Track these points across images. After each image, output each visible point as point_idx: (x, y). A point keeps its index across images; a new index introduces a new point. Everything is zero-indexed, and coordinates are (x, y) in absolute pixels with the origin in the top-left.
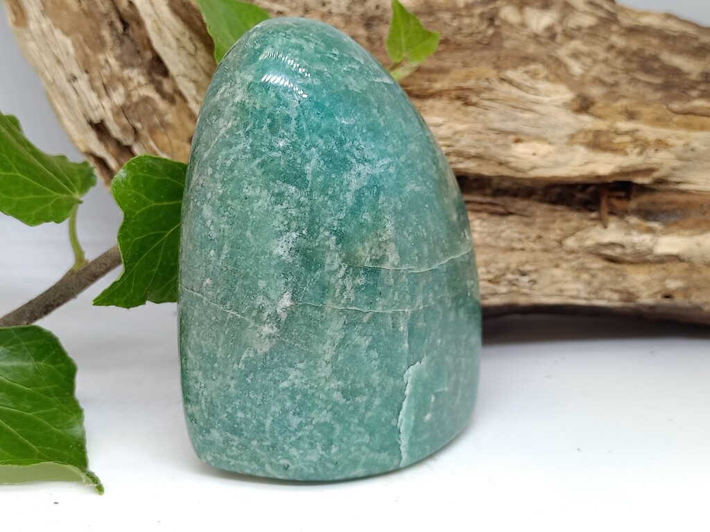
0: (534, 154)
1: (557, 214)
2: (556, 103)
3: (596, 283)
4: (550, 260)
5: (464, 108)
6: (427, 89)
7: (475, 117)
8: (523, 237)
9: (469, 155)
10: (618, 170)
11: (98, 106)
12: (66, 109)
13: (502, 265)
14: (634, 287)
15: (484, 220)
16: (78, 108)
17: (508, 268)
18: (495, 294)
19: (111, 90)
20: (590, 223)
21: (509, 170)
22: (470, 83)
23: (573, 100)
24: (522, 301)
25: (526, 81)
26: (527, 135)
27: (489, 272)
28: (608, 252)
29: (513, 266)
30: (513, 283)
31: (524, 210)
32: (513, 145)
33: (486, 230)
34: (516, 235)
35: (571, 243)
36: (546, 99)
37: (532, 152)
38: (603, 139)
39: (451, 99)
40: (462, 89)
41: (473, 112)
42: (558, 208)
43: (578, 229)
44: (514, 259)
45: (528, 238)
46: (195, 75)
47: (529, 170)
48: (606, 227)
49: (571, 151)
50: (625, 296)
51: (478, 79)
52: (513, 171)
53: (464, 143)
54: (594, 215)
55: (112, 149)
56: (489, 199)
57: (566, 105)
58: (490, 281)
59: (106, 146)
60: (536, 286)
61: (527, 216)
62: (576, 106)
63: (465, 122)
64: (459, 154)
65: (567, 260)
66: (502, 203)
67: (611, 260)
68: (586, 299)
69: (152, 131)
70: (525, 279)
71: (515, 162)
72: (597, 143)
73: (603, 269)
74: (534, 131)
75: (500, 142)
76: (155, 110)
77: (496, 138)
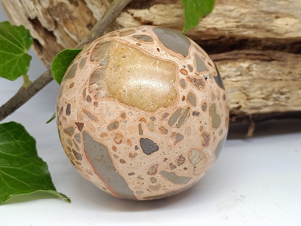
0: (286, 25)
1: (299, 59)
4: (297, 85)
7: (252, 5)
8: (281, 73)
11: (34, 9)
13: (270, 89)
15: (258, 64)
17: (273, 91)
21: (272, 34)
24: (282, 109)
26: (283, 14)
27: (262, 94)
29: (276, 89)
30: (277, 99)
31: (281, 57)
32: (275, 20)
33: (260, 70)
34: (277, 72)
37: (285, 24)
42: (299, 55)
44: (277, 85)
45: (283, 73)
47: (284, 34)
52: (275, 35)
53: (247, 20)
56: (260, 52)
58: (263, 98)
61: (282, 61)
63: (247, 8)
64: (244, 26)
66: (268, 54)
69: (65, 22)
70: (283, 97)
71: (276, 30)
74: (286, 11)
75: (267, 18)
76: (67, 10)
77: (265, 16)
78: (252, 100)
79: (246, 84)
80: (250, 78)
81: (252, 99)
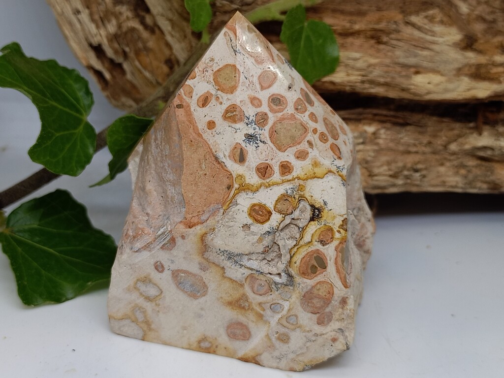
0: (429, 83)
1: (444, 125)
2: (448, 43)
3: (471, 177)
4: (437, 160)
5: (376, 46)
6: (349, 29)
7: (385, 54)
8: (417, 142)
9: (379, 83)
10: (492, 94)
11: (97, 34)
12: (72, 34)
13: (400, 164)
14: (499, 179)
15: (388, 129)
16: (81, 34)
17: (404, 167)
18: (394, 185)
19: (106, 22)
20: (468, 131)
21: (409, 95)
22: (382, 26)
23: (461, 41)
24: (414, 189)
25: (425, 24)
26: (424, 68)
27: (390, 170)
28: (481, 154)
29: (409, 165)
30: (408, 177)
32: (413, 76)
33: (389, 137)
35: (453, 147)
36: (441, 40)
37: (428, 81)
38: (483, 70)
39: (366, 37)
40: (375, 30)
41: (383, 49)
42: (444, 120)
43: (459, 136)
44: (410, 160)
45: (421, 143)
46: (170, 15)
48: (480, 134)
49: (458, 80)
50: (492, 186)
51: (388, 22)
52: (412, 95)
53: (376, 74)
54: (472, 125)
55: (107, 64)
56: (392, 113)
57: (456, 45)
58: (391, 176)
59: (103, 63)
60: (426, 179)
61: (421, 127)
62: (463, 45)
63: (377, 58)
64: (372, 82)
65: (450, 160)
67: (483, 159)
68: (462, 188)
70: (417, 175)
71: (414, 89)
72: (479, 74)
73: (476, 166)
74: (430, 65)
75: (404, 73)
76: (140, 38)
77: (400, 70)
78: (376, 178)
79: (370, 156)
80: (376, 148)
81: (376, 175)
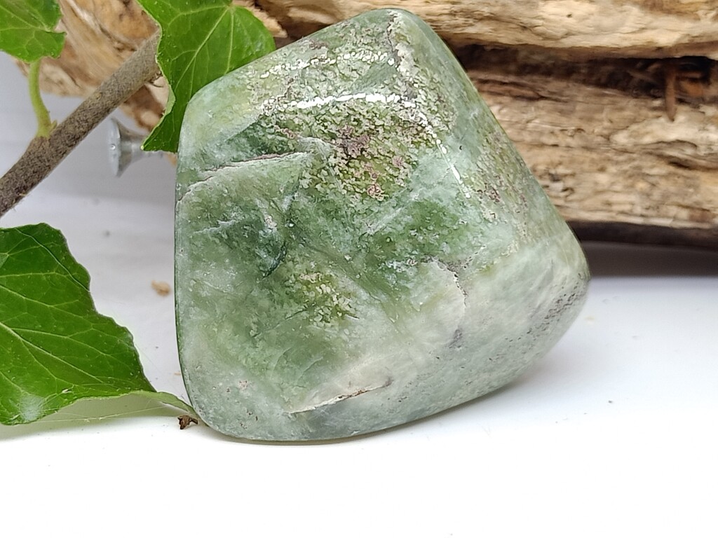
0: (569, 16)
1: (606, 100)
3: (656, 195)
4: (593, 161)
8: (556, 129)
9: (482, 15)
14: (710, 202)
15: (505, 105)
17: (534, 171)
20: (651, 114)
21: (536, 37)
28: (675, 153)
29: (541, 168)
31: (560, 93)
32: (541, 3)
33: (506, 119)
34: (548, 127)
35: (622, 139)
37: (568, 13)
42: (608, 92)
44: (543, 158)
45: (563, 131)
48: (673, 120)
50: (698, 214)
52: (541, 38)
54: (657, 103)
56: (512, 79)
60: (574, 197)
61: (565, 102)
64: (468, 14)
66: (530, 83)
67: (679, 164)
68: (642, 216)
70: (558, 186)
72: (658, 2)
